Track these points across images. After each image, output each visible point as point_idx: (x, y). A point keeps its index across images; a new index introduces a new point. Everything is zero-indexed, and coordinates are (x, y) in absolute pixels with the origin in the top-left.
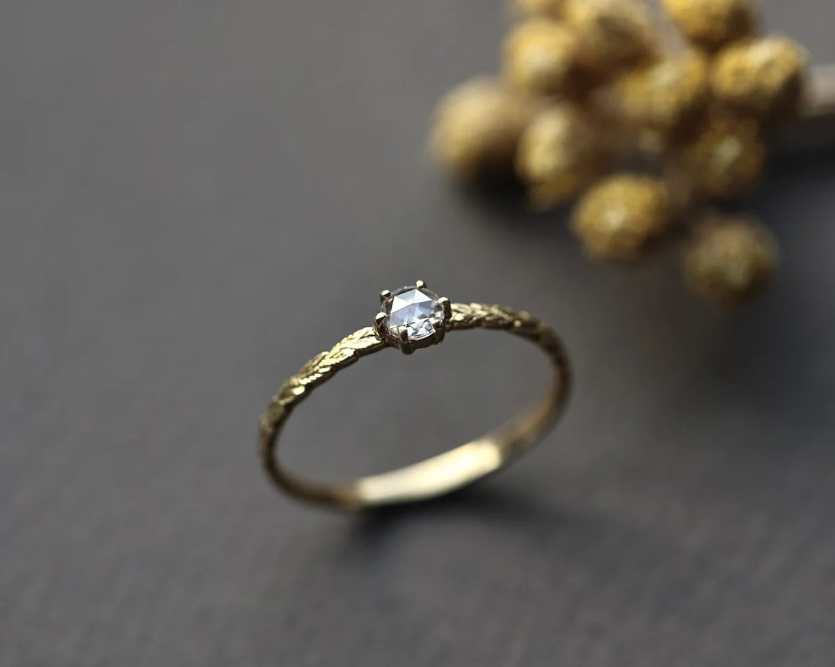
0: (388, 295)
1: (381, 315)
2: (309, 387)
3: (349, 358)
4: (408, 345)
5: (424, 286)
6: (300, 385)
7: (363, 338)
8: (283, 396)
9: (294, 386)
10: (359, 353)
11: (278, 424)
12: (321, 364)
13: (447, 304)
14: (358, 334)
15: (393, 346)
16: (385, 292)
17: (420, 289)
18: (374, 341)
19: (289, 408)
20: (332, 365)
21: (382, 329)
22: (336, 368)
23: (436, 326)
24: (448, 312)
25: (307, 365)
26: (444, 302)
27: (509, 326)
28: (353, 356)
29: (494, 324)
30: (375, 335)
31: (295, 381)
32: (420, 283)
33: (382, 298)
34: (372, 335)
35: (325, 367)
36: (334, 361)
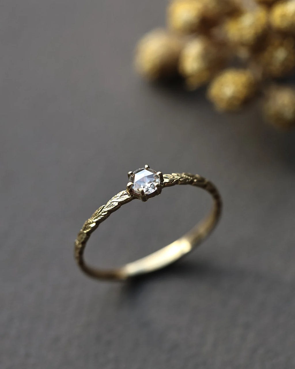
0: (132, 174)
1: (130, 184)
2: (98, 223)
3: (116, 206)
4: (145, 197)
5: (149, 167)
6: (93, 222)
7: (122, 196)
8: (85, 229)
9: (90, 223)
10: (121, 204)
11: (84, 243)
12: (102, 211)
13: (161, 175)
14: (119, 194)
15: (137, 198)
16: (130, 172)
17: (147, 169)
18: (127, 197)
19: (88, 234)
20: (108, 211)
21: (130, 190)
22: (110, 212)
23: (157, 186)
24: (162, 179)
25: (96, 212)
26: (159, 174)
27: (191, 182)
28: (118, 205)
29: (185, 182)
30: (128, 194)
31: (90, 220)
32: (146, 166)
33: (129, 176)
34: (126, 194)
35: (104, 212)
36: (109, 209)
